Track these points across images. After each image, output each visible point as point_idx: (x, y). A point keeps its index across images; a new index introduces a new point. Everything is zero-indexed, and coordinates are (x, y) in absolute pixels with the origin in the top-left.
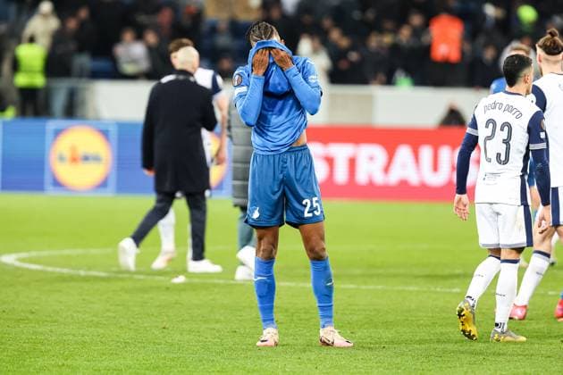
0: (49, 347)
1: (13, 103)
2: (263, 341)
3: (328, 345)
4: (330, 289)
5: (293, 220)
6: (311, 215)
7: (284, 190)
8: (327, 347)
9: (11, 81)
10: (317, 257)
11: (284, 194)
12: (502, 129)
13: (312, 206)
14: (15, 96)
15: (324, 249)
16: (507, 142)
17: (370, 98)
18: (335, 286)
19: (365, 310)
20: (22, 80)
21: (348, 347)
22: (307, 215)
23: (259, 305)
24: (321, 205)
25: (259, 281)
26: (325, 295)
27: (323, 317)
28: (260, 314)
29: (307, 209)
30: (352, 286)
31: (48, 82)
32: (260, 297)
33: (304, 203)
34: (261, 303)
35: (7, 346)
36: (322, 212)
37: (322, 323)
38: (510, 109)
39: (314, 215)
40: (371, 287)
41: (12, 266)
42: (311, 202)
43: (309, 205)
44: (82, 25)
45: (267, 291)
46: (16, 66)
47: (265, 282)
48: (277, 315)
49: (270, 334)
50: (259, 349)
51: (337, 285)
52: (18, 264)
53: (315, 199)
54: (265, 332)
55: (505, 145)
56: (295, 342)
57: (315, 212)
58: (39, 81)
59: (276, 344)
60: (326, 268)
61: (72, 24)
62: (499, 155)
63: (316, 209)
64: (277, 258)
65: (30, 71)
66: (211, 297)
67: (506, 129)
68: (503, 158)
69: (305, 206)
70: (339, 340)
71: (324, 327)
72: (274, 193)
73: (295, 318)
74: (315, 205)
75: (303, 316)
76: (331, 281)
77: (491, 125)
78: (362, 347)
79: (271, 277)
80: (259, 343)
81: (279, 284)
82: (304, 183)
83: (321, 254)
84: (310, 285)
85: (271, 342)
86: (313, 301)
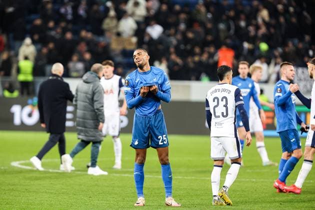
0: (34, 206)
1: (17, 89)
2: (137, 204)
3: (169, 205)
4: (171, 178)
5: (154, 145)
6: (162, 143)
7: (150, 132)
8: (168, 207)
9: (17, 78)
10: (165, 163)
11: (150, 133)
12: (222, 100)
13: (163, 139)
14: (18, 85)
15: (168, 160)
16: (226, 106)
17: (189, 87)
18: (173, 177)
19: (186, 189)
20: (21, 78)
21: (178, 207)
22: (160, 143)
23: (136, 186)
24: (167, 138)
25: (136, 174)
26: (168, 181)
27: (167, 192)
28: (136, 191)
29: (161, 141)
30: (180, 177)
31: (34, 79)
32: (136, 182)
33: (159, 138)
34: (137, 185)
35: (14, 206)
36: (168, 142)
37: (166, 195)
38: (224, 90)
39: (164, 143)
40: (189, 178)
41: (17, 167)
42: (163, 137)
43: (161, 139)
44: (50, 51)
45: (140, 179)
46: (19, 71)
47: (139, 175)
48: (144, 191)
49: (141, 200)
50: (136, 207)
51: (174, 177)
52: (20, 166)
53: (164, 136)
54: (138, 199)
55: (225, 108)
56: (153, 204)
57: (164, 142)
58: (30, 78)
59: (144, 205)
60: (169, 168)
61: (45, 51)
62: (223, 113)
63: (165, 141)
64: (145, 164)
65: (25, 74)
66: (112, 182)
67: (224, 100)
68: (225, 114)
69: (160, 139)
70: (174, 203)
71: (167, 197)
72: (145, 133)
73: (153, 193)
74: (164, 138)
75: (157, 191)
76: (171, 175)
77: (216, 100)
78: (185, 206)
79: (142, 173)
80: (136, 205)
81: (146, 176)
82: (159, 129)
83: (167, 162)
84: (161, 177)
85: (141, 204)
86: (162, 184)
